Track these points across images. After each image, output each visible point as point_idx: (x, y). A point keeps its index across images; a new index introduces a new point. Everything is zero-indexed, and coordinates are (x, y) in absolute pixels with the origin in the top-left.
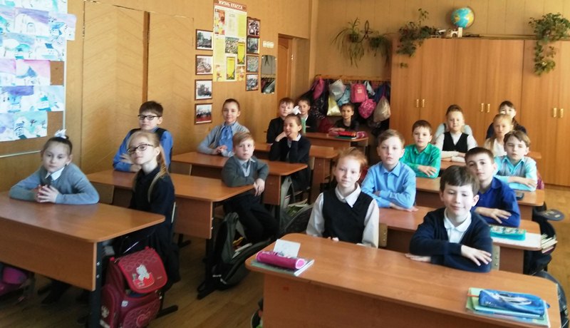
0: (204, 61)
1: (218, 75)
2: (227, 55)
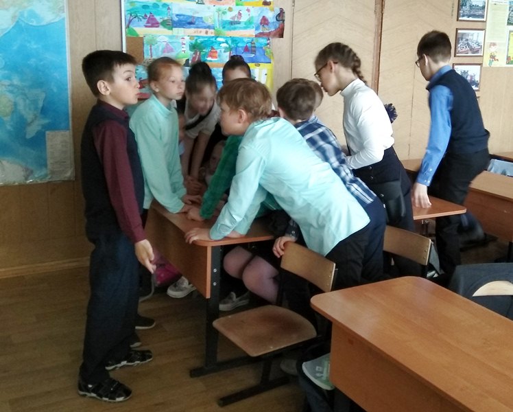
0: (470, 37)
1: (493, 57)
2: (511, 27)
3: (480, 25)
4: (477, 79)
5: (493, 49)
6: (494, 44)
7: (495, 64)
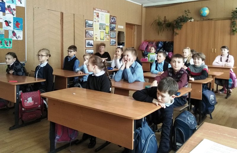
2: (100, 30)
3: (92, 29)
4: (93, 44)
5: (96, 36)
6: (96, 35)
7: (97, 40)
